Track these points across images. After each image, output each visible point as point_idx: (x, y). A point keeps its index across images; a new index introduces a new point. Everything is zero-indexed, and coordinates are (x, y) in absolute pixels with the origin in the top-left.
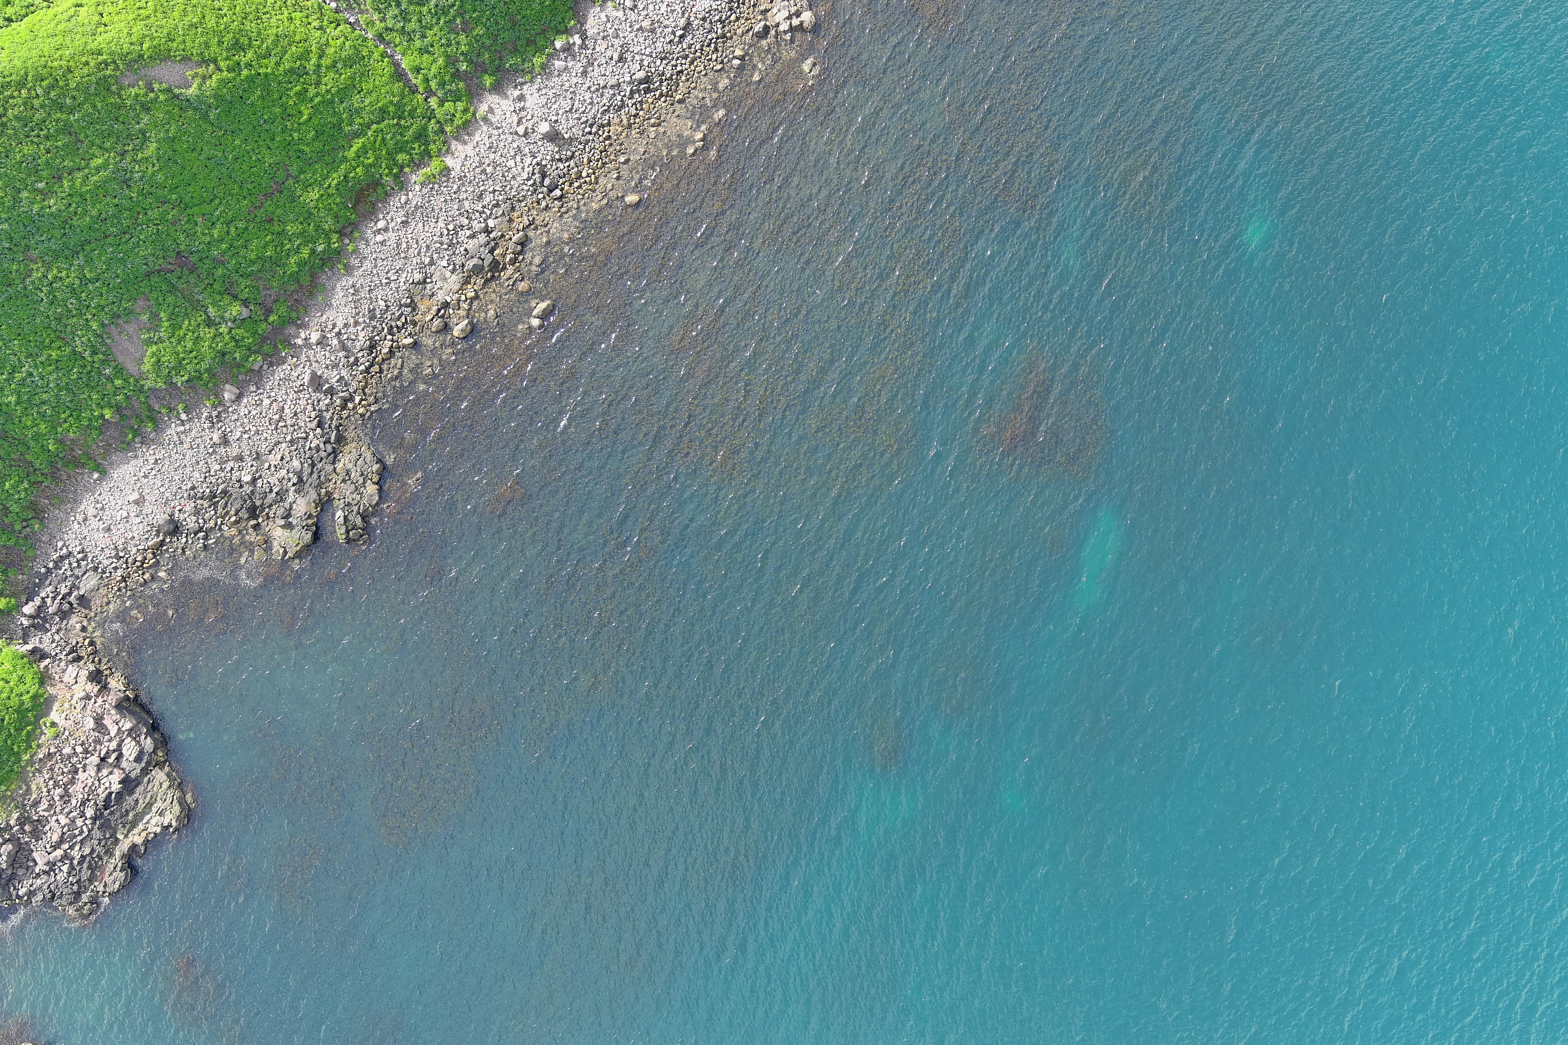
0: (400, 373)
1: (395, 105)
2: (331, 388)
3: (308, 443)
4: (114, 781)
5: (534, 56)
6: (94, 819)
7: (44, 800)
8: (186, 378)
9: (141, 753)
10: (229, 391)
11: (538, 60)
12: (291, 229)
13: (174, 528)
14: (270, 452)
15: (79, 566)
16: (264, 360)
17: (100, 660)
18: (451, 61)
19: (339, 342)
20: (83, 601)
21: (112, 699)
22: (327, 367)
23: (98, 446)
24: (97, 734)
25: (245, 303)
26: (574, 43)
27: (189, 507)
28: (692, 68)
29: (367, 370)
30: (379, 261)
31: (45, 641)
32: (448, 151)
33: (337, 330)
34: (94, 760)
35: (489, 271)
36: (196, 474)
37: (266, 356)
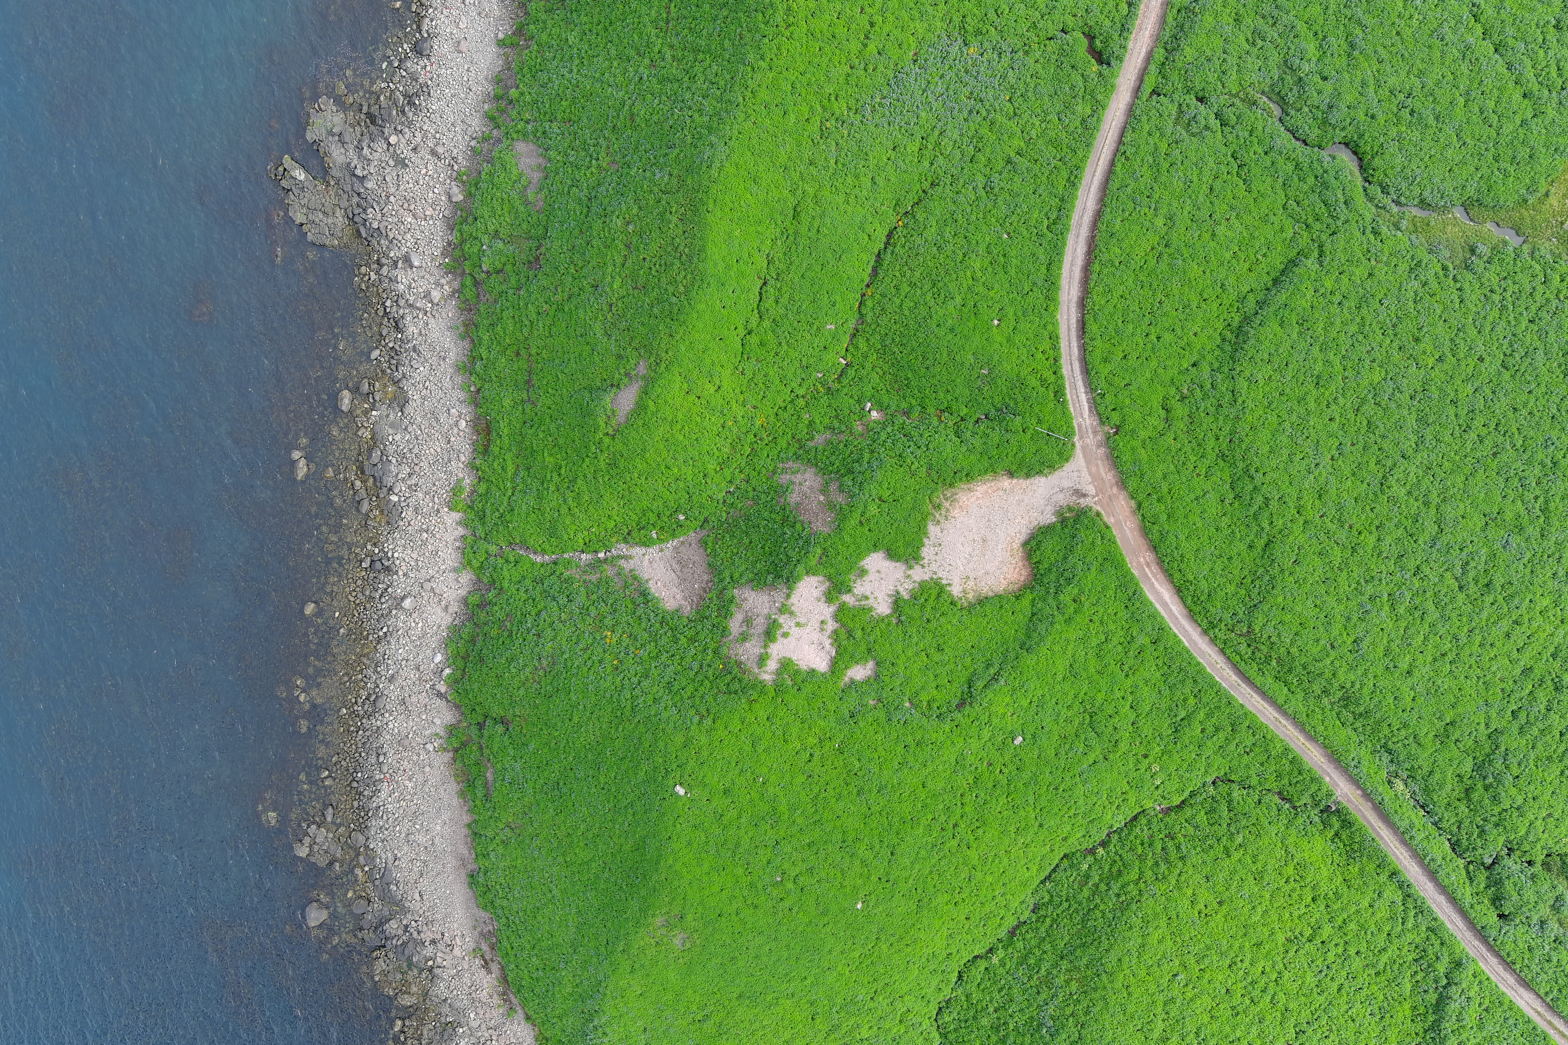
5: (457, 648)
10: (458, 195)
11: (452, 647)
12: (502, 361)
23: (513, 60)
25: (488, 274)
27: (421, 77)
32: (461, 523)
33: (428, 314)
37: (454, 247)
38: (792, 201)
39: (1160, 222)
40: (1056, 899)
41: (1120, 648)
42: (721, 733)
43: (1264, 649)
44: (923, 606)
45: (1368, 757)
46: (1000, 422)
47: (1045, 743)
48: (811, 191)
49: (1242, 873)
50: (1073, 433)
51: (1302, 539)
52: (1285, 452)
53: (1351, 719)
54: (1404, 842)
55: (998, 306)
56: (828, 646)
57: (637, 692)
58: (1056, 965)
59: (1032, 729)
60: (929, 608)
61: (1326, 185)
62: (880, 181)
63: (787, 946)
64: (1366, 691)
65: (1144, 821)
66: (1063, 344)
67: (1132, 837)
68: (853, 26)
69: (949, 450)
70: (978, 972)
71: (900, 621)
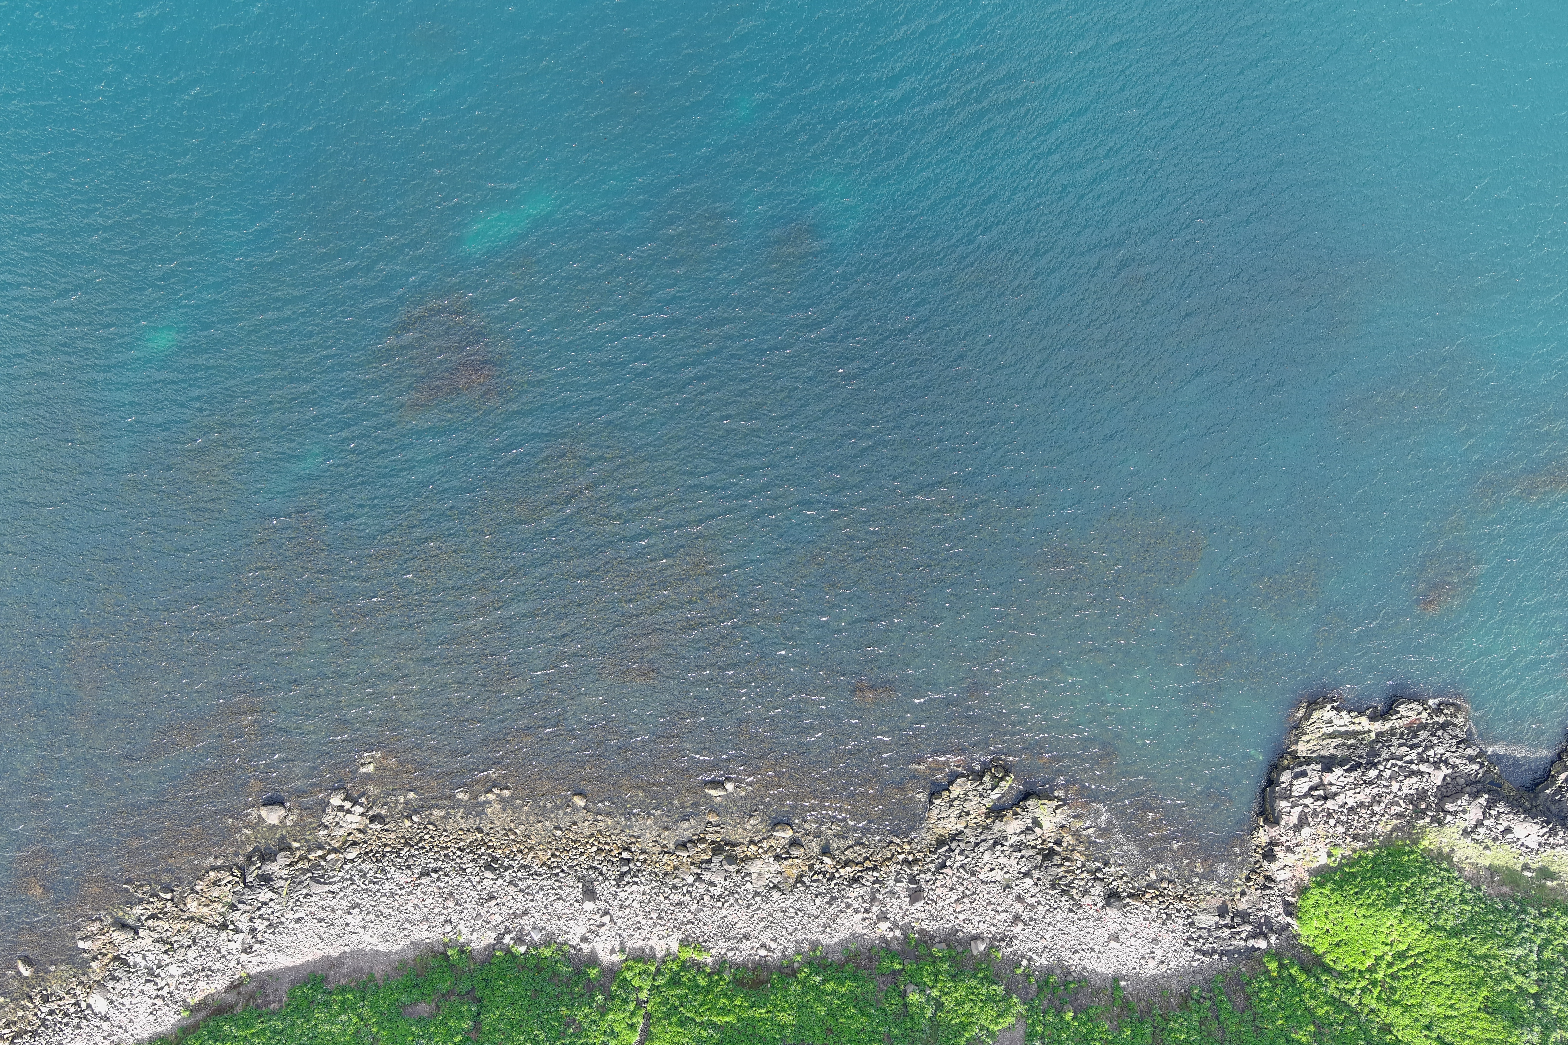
0: (855, 845)
1: (670, 1019)
2: (910, 882)
3: (965, 862)
4: (1335, 776)
5: (547, 958)
6: (1375, 765)
7: (1392, 813)
8: (994, 987)
9: (1297, 776)
10: (977, 949)
11: (547, 953)
12: (822, 1011)
13: (1112, 897)
14: (995, 882)
15: (1200, 937)
16: (933, 945)
17: (1256, 863)
18: (603, 1011)
19: (872, 906)
20: (1222, 912)
21: (1274, 832)
22: (899, 897)
23: (1100, 1001)
24: (1310, 819)
25: (903, 995)
26: (512, 939)
27: (1087, 900)
28: (449, 844)
29: (875, 868)
30: (790, 931)
31: (1276, 912)
32: (669, 955)
33: (866, 915)
34: (1331, 805)
35: (725, 851)
36: (1059, 917)
37: (929, 947)
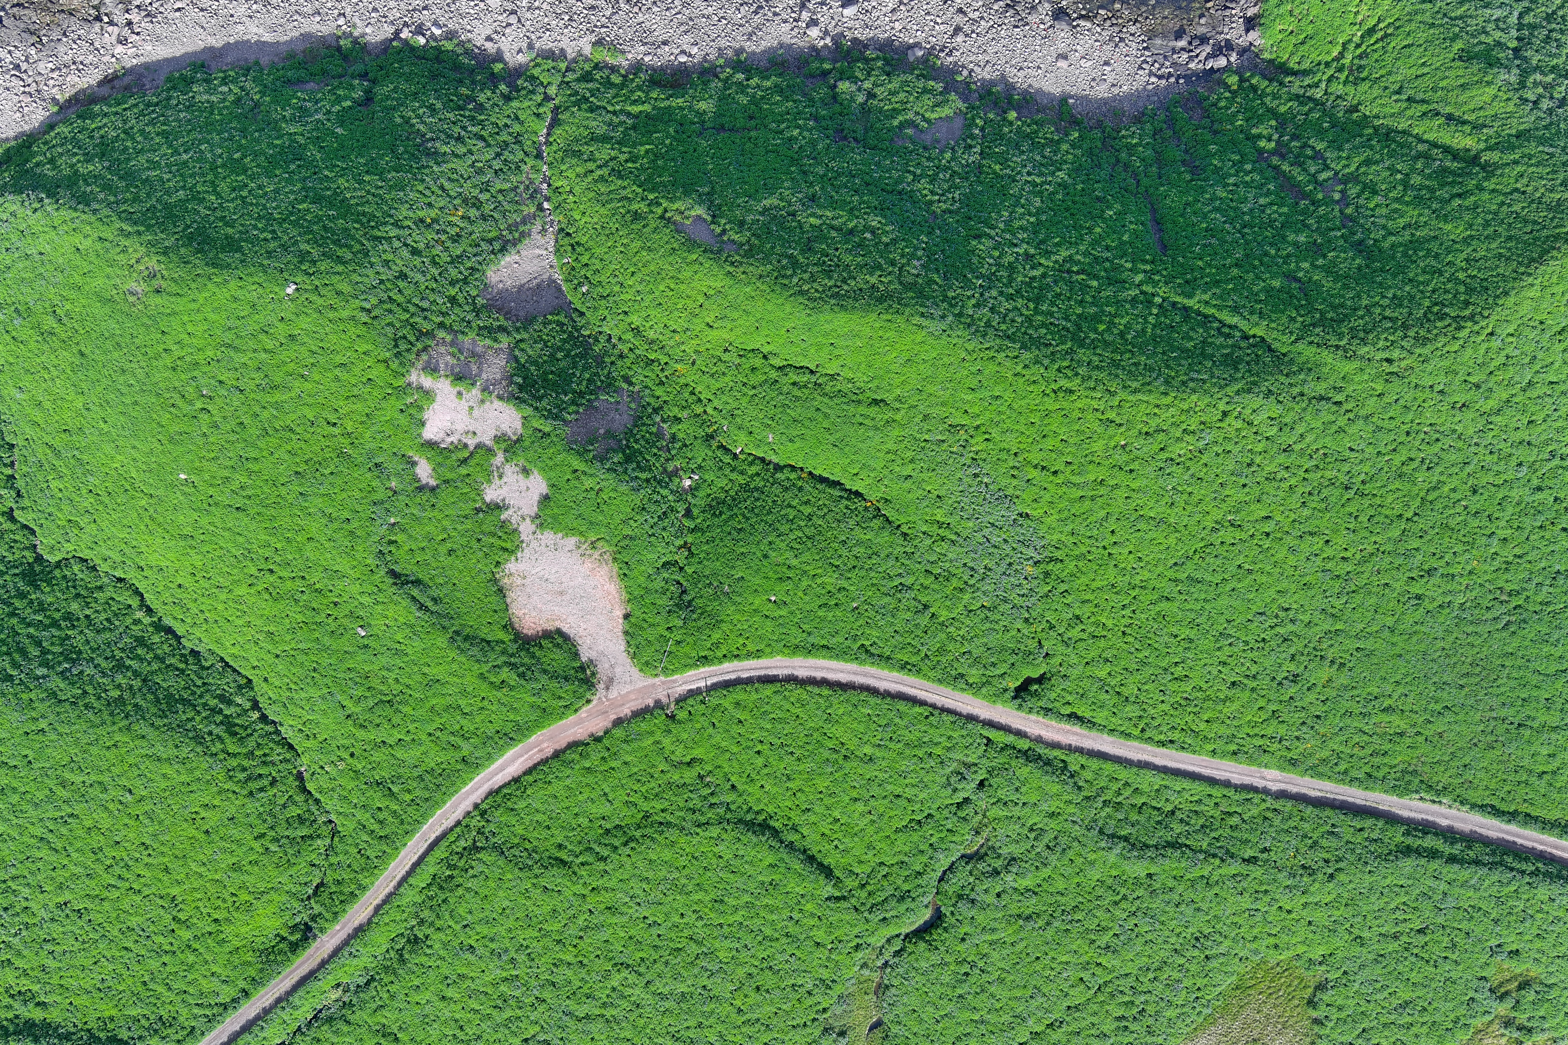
1: (579, 107)
5: (448, 51)
8: (932, 83)
10: (914, 54)
11: (448, 46)
12: (744, 101)
13: (1061, 16)
15: (1156, 61)
16: (866, 50)
18: (508, 98)
22: (831, 8)
23: (1047, 115)
25: (833, 86)
26: (410, 33)
27: (1033, 18)
30: (712, 37)
31: (1237, 34)
32: (580, 55)
36: (1003, 33)
37: (862, 51)
38: (889, 397)
39: (868, 750)
40: (205, 673)
41: (458, 727)
42: (353, 331)
43: (461, 864)
44: (494, 535)
45: (362, 965)
46: (677, 605)
47: (360, 657)
48: (898, 417)
49: (240, 852)
50: (667, 675)
51: (568, 893)
52: (650, 875)
53: (397, 947)
54: (279, 1000)
55: (788, 600)
56: (449, 440)
57: (397, 244)
58: (136, 674)
59: (372, 644)
60: (492, 540)
61: (902, 899)
62: (908, 484)
63: (136, 403)
64: (423, 959)
65: (288, 756)
66: (752, 663)
67: (271, 745)
68: (1054, 455)
69: (649, 556)
70: (126, 598)
71: (478, 510)
